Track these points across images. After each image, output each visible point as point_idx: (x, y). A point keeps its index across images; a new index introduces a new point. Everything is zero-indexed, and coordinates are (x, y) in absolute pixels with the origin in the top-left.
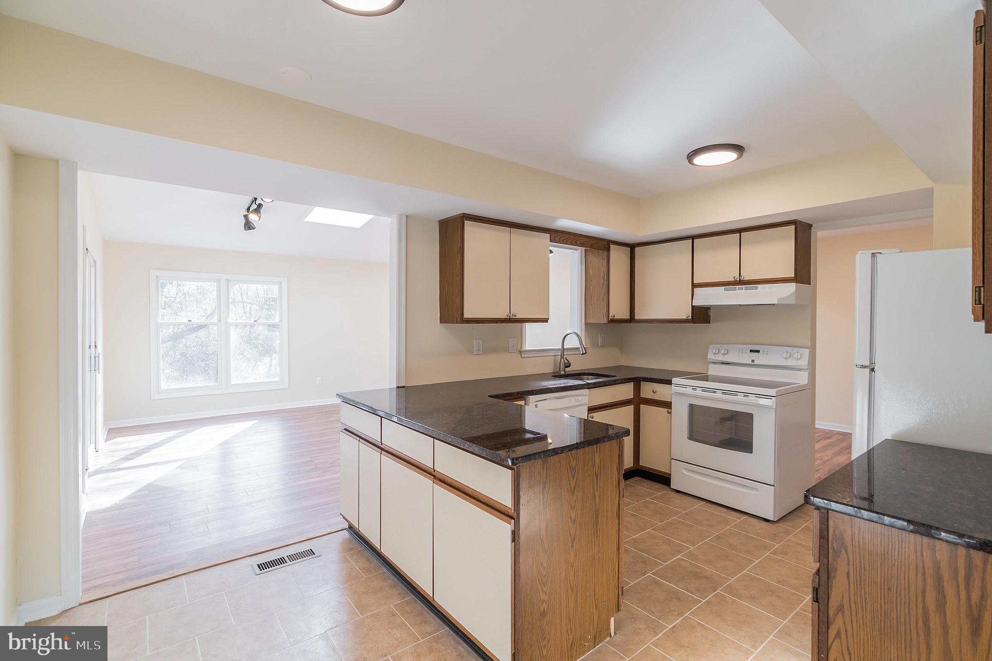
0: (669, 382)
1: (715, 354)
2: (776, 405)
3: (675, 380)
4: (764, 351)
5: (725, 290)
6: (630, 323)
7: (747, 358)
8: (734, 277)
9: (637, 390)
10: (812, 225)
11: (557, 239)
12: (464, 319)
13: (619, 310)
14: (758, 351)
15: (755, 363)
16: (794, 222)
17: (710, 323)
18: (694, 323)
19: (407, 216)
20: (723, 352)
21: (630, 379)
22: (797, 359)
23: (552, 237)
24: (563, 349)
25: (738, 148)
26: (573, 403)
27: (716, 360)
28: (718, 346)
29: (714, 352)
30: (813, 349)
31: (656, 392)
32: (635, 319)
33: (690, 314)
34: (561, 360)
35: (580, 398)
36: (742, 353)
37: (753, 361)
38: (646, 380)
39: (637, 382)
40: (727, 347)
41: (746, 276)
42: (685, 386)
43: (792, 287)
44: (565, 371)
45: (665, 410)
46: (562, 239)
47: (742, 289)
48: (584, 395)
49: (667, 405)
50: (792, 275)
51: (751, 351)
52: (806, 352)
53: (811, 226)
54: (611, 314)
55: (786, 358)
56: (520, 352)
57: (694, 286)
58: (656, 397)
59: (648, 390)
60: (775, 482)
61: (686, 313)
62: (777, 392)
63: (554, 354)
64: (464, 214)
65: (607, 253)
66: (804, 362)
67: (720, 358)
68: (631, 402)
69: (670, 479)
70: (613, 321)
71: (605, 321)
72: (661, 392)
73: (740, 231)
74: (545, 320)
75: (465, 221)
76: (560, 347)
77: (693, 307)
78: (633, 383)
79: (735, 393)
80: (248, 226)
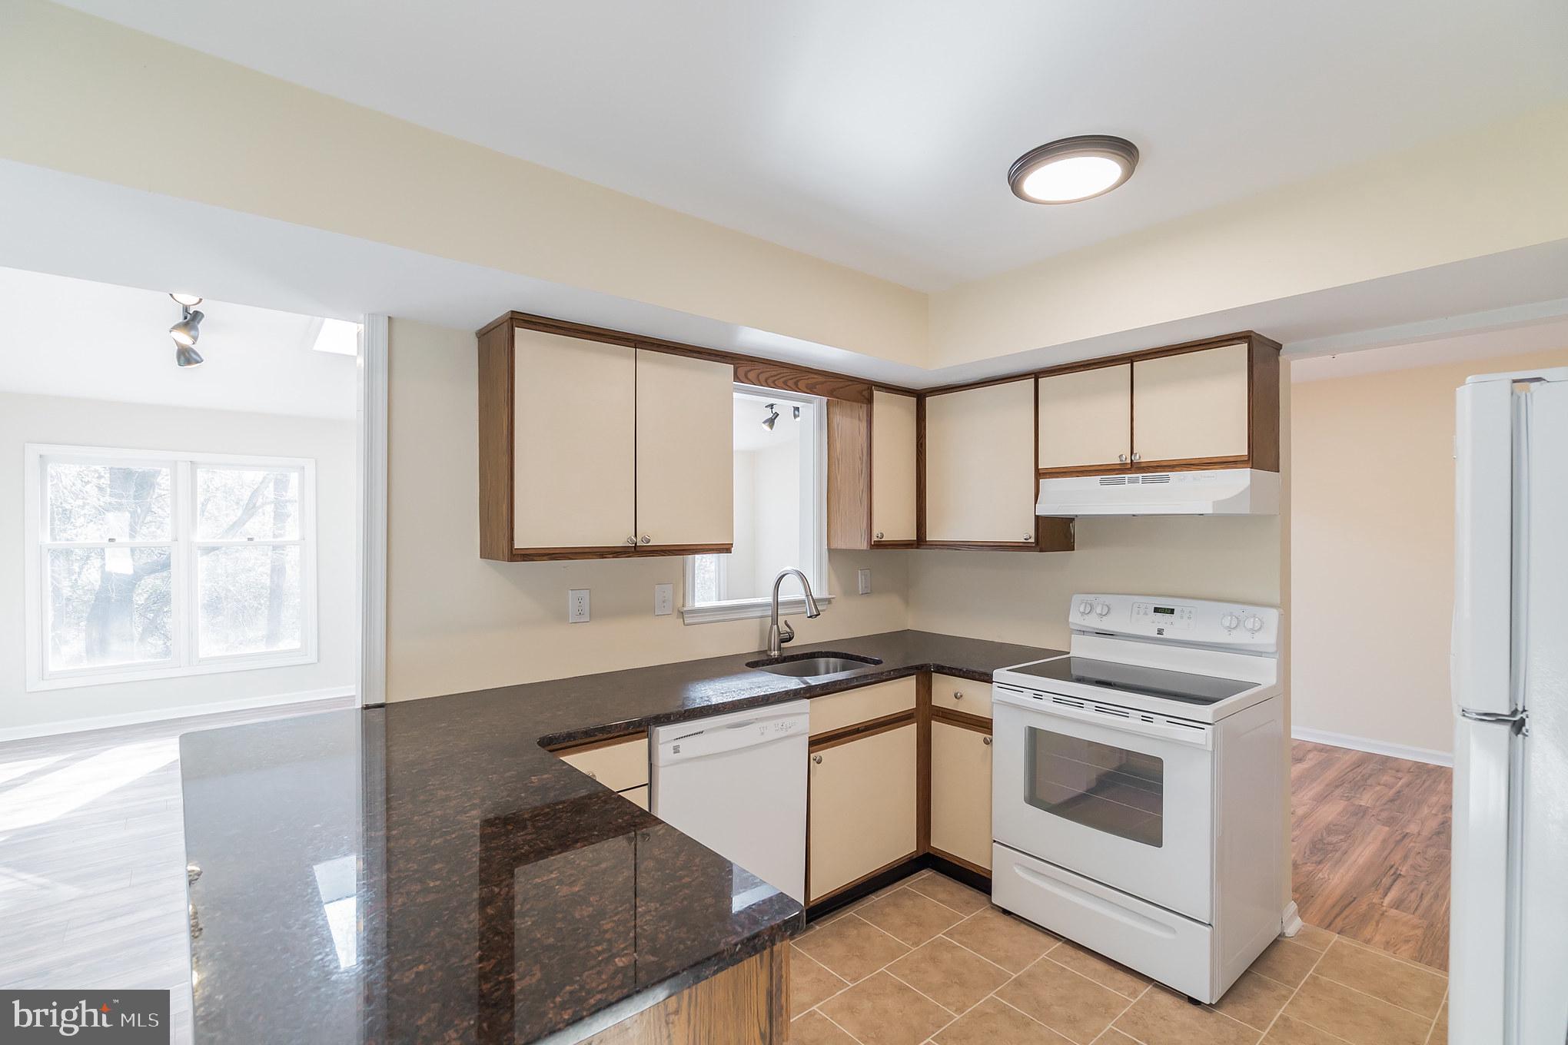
0: (987, 678)
1: (1083, 614)
2: (1214, 745)
3: (1000, 674)
4: (1182, 611)
5: (1102, 483)
6: (917, 548)
7: (1149, 625)
8: (1121, 456)
9: (925, 690)
10: (1281, 345)
11: (751, 375)
12: (514, 552)
13: (894, 523)
14: (1172, 611)
15: (1166, 635)
16: (1244, 337)
17: (1074, 550)
18: (1041, 551)
19: (389, 317)
20: (1099, 611)
21: (912, 668)
22: (1253, 631)
23: (741, 371)
24: (777, 604)
25: (1123, 148)
26: (772, 734)
27: (1087, 627)
28: (1091, 597)
29: (1082, 610)
30: (1284, 607)
31: (961, 696)
32: (926, 541)
33: (1032, 533)
34: (771, 628)
35: (788, 721)
36: (1138, 614)
37: (1160, 632)
38: (941, 670)
39: (924, 674)
40: (1108, 599)
41: (1145, 455)
42: (1019, 689)
43: (1242, 477)
44: (780, 649)
45: (979, 736)
46: (762, 377)
47: (1135, 481)
48: (799, 714)
49: (983, 725)
50: (1244, 451)
51: (1157, 610)
52: (1272, 616)
53: (1278, 347)
54: (876, 532)
55: (1230, 629)
56: (682, 614)
57: (1039, 474)
58: (963, 707)
59: (946, 691)
60: (1212, 919)
61: (1024, 531)
62: (1216, 712)
63: (759, 614)
64: (512, 312)
65: (867, 408)
66: (1268, 638)
67: (1094, 622)
68: (913, 717)
69: (991, 880)
70: (880, 545)
71: (864, 546)
72: (971, 696)
73: (1131, 359)
74: (726, 549)
75: (516, 328)
76: (770, 599)
77: (1037, 518)
78: (915, 676)
79: (1122, 711)
80: (186, 356)
